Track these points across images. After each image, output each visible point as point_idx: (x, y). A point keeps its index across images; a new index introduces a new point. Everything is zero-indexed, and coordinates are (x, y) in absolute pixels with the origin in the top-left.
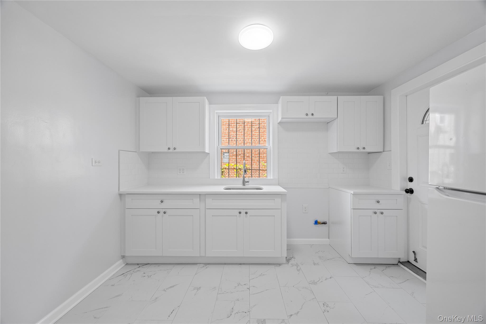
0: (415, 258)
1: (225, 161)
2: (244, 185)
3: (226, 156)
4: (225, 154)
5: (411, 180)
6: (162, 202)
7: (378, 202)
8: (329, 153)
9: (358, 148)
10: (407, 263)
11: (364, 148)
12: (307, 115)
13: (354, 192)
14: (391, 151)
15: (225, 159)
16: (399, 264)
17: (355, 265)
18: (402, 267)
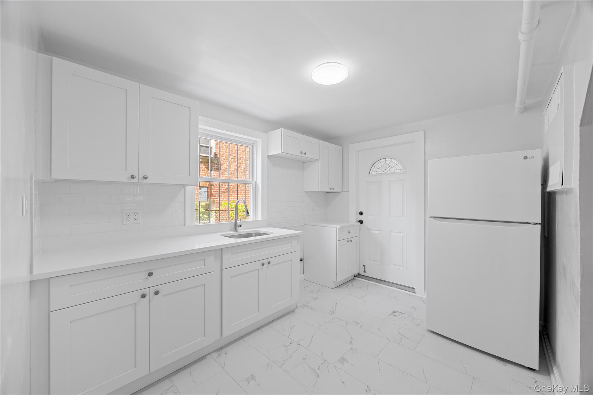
0: (364, 270)
1: (202, 199)
2: (237, 230)
3: (204, 192)
4: (203, 189)
5: (361, 213)
6: (150, 274)
7: (349, 232)
8: (305, 192)
9: (331, 189)
10: (359, 275)
11: (334, 189)
12: (302, 153)
13: (340, 226)
14: (349, 192)
15: (202, 196)
16: (355, 278)
17: (336, 289)
18: (357, 280)
